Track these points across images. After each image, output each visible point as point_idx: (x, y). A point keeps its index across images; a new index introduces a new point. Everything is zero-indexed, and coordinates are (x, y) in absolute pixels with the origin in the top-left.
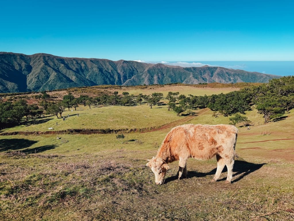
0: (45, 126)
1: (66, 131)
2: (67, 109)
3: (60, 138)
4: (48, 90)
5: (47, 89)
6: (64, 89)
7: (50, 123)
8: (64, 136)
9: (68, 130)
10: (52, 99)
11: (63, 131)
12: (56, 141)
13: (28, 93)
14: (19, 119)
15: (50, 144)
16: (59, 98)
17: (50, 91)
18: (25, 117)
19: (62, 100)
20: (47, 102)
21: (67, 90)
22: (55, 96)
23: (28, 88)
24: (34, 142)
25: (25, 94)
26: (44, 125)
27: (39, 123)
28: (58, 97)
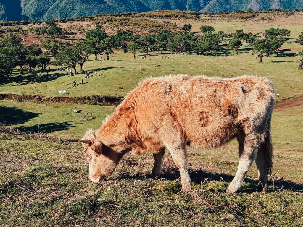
0: (54, 87)
1: (91, 98)
2: (92, 57)
3: (79, 112)
4: (59, 19)
5: (57, 17)
6: (87, 17)
7: (61, 82)
8: (86, 107)
9: (94, 96)
10: (66, 35)
11: (84, 98)
12: (71, 116)
13: (24, 24)
14: (8, 70)
15: (62, 120)
16: (78, 34)
17: (62, 21)
18: (18, 67)
19: (84, 38)
20: (57, 42)
21: (94, 20)
22: (72, 31)
23: (23, 13)
24: (33, 115)
25: (17, 24)
26: (51, 85)
27: (42, 81)
28: (76, 33)
